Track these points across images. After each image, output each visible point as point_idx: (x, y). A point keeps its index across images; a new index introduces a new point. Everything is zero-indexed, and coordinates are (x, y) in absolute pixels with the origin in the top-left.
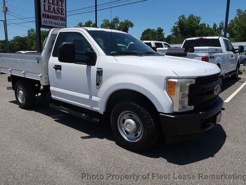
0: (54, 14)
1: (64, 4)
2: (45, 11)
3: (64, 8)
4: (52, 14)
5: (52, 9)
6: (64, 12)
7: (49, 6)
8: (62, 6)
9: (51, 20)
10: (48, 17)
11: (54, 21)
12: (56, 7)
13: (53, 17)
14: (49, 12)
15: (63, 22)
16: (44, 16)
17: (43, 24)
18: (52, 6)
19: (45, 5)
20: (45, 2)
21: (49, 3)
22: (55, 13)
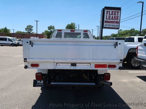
0: (112, 20)
2: (106, 19)
3: (119, 16)
4: (110, 20)
5: (111, 18)
6: (119, 18)
7: (109, 16)
8: (118, 15)
9: (109, 24)
10: (108, 22)
11: (111, 24)
12: (114, 16)
13: (111, 22)
14: (109, 19)
15: (118, 24)
16: (106, 22)
17: (104, 26)
18: (111, 16)
19: (107, 16)
20: (107, 14)
21: (109, 14)
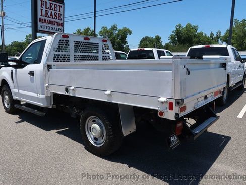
0: (51, 19)
1: (62, 9)
2: (42, 15)
3: (62, 13)
4: (49, 19)
5: (49, 14)
6: (62, 17)
7: (46, 11)
8: (60, 11)
9: (48, 25)
10: (45, 21)
11: (51, 26)
12: (53, 12)
13: (50, 22)
14: (46, 16)
15: (61, 28)
16: (41, 20)
17: (39, 28)
18: (50, 11)
19: (42, 10)
20: (42, 7)
21: (46, 8)
22: (53, 18)
